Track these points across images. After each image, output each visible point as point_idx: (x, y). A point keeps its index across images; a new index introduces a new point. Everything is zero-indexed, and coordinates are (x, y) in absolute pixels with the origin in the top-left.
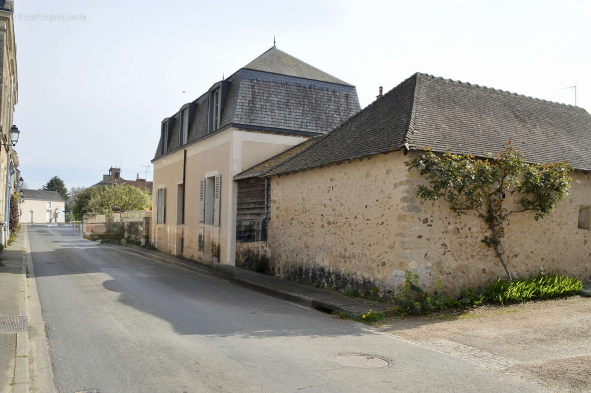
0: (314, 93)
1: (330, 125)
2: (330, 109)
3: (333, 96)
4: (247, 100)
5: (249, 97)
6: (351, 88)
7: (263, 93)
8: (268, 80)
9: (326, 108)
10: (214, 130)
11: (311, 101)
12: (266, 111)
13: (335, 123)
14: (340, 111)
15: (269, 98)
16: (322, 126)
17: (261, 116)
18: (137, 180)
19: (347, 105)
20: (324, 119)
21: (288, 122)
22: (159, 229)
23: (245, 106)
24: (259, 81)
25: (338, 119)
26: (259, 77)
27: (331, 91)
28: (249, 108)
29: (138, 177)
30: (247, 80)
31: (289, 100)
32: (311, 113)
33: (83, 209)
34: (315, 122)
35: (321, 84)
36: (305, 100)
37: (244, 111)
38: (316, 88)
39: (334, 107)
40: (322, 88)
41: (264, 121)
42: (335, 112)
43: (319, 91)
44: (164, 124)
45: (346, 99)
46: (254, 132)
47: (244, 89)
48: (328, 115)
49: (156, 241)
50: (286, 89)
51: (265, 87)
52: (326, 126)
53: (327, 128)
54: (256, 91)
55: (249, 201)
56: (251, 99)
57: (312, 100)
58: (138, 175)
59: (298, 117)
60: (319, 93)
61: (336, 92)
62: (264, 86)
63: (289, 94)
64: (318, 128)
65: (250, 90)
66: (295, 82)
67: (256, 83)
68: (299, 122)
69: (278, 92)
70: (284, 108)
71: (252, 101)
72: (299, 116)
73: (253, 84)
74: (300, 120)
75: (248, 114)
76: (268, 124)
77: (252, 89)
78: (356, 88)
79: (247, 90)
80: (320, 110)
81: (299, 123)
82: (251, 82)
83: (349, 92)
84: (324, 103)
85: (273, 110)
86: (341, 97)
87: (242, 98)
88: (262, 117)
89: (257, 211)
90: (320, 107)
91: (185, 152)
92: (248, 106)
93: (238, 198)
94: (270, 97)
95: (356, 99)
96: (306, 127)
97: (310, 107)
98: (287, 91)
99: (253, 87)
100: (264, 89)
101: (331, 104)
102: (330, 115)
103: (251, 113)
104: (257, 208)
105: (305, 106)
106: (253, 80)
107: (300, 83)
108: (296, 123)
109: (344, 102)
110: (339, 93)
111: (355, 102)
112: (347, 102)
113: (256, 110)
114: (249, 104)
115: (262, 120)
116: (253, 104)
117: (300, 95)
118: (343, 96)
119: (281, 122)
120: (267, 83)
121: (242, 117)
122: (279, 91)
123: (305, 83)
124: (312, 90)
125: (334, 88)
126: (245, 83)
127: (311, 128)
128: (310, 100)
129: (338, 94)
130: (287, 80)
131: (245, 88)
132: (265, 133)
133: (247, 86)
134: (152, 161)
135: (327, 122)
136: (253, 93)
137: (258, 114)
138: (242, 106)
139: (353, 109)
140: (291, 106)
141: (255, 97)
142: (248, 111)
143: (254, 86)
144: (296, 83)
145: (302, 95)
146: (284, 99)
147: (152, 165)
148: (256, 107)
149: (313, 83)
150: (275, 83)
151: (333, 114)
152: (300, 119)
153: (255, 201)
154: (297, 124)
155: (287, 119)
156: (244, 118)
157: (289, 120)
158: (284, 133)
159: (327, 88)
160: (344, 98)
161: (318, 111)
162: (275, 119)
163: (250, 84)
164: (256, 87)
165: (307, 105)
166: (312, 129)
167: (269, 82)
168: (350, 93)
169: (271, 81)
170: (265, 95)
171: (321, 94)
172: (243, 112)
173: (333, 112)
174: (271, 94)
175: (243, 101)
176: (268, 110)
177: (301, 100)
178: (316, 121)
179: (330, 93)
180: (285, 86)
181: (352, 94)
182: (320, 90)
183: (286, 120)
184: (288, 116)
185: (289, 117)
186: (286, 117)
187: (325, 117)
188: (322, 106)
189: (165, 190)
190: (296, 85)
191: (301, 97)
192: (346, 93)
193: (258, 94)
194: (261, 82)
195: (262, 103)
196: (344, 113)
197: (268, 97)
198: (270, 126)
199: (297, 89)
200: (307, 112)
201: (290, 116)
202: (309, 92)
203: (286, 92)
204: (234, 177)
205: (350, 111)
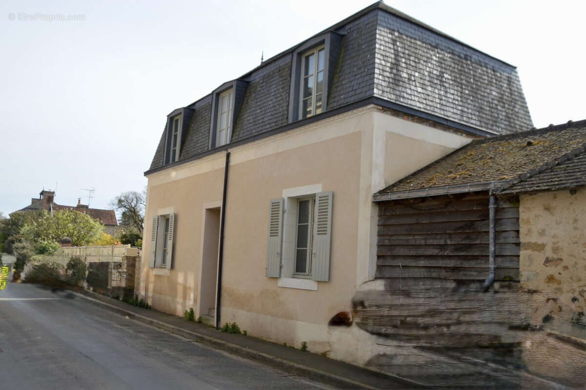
0: (471, 67)
1: (496, 122)
2: (492, 97)
3: (493, 77)
4: (388, 62)
5: (391, 58)
6: (512, 69)
7: (408, 55)
8: (414, 36)
9: (488, 94)
10: (300, 118)
11: (469, 80)
12: (416, 86)
13: (502, 119)
14: (505, 102)
15: (418, 65)
16: (486, 121)
17: (409, 91)
18: (78, 205)
19: (511, 94)
20: (487, 110)
21: (444, 108)
22: (158, 277)
23: (386, 71)
24: (401, 34)
25: (504, 114)
26: (401, 28)
27: (490, 69)
28: (392, 76)
29: (79, 203)
30: (386, 30)
31: (443, 73)
32: (471, 98)
33: (10, 238)
34: (477, 113)
35: (478, 56)
36: (462, 77)
37: (387, 79)
38: (473, 60)
39: (496, 94)
40: (479, 61)
41: (415, 100)
42: (498, 101)
43: (477, 66)
44: (172, 119)
45: (509, 85)
46: (403, 118)
47: (383, 43)
48: (491, 105)
49: (150, 294)
50: (438, 55)
51: (411, 46)
52: (491, 123)
53: (492, 125)
54: (399, 49)
55: (423, 242)
56: (393, 61)
57: (470, 78)
58: (79, 200)
59: (457, 102)
60: (478, 69)
61: (497, 72)
62: (409, 43)
63: (441, 63)
64: (483, 124)
65: (391, 46)
66: (447, 45)
67: (397, 37)
68: (459, 110)
69: (427, 57)
70: (436, 84)
71: (396, 65)
72: (458, 100)
73: (394, 37)
74: (460, 108)
75: (391, 85)
76: (420, 108)
77: (394, 45)
78: (517, 70)
79: (387, 45)
80: (481, 95)
81: (459, 112)
82: (392, 34)
83: (511, 74)
84: (485, 86)
85: (425, 85)
86: (503, 80)
87: (382, 58)
88: (411, 95)
89: (451, 263)
90: (481, 91)
91: (228, 156)
92: (391, 73)
93: (379, 235)
94: (419, 63)
95: (519, 87)
96: (468, 120)
97: (469, 88)
98: (439, 57)
99: (394, 42)
100: (409, 48)
101: (493, 88)
102: (494, 105)
103: (397, 85)
104: (449, 257)
105: (464, 87)
106: (394, 30)
107: (453, 48)
108: (455, 111)
109: (506, 88)
110: (500, 74)
111: (519, 91)
112: (511, 90)
113: (402, 81)
114: (391, 68)
115: (411, 100)
116: (398, 70)
117: (454, 68)
118: (504, 79)
119: (436, 107)
120: (413, 41)
121: (386, 89)
122: (429, 56)
123: (459, 51)
124: (469, 62)
125: (494, 65)
126: (383, 33)
127: (474, 123)
128: (468, 77)
129: (498, 75)
130: (438, 42)
131: (385, 41)
132: (417, 122)
133: (386, 39)
134: (146, 174)
135: (491, 116)
136: (396, 53)
137: (406, 88)
138: (383, 70)
139: (518, 100)
140: (446, 82)
141: (399, 59)
142: (391, 80)
143: (396, 41)
144: (449, 48)
145: (458, 69)
146: (437, 70)
147: (146, 179)
148: (401, 76)
149: (469, 53)
150: (423, 42)
151: (496, 105)
152: (460, 106)
153: (442, 242)
154: (456, 114)
155: (444, 103)
156: (387, 92)
157: (446, 106)
158: (443, 124)
159: (486, 64)
160: (506, 82)
161: (479, 97)
162: (429, 100)
163: (390, 36)
164: (398, 43)
165: (465, 85)
166: (476, 125)
167: (415, 39)
168: (512, 76)
169: (417, 38)
170: (412, 58)
171: (479, 71)
172: (384, 81)
173: (496, 102)
174: (419, 59)
175: (383, 63)
176: (417, 84)
177: (458, 76)
178: (479, 112)
179: (489, 71)
180: (436, 50)
181: (514, 77)
182: (477, 64)
183: (442, 105)
184: (444, 98)
185: (445, 100)
186: (441, 99)
187: (488, 108)
188: (483, 89)
189: (176, 217)
190: (449, 51)
191: (456, 70)
192: (507, 75)
193: (402, 55)
194: (405, 37)
195: (410, 72)
196: (509, 105)
197: (415, 62)
198: (422, 110)
199: (450, 57)
200: (466, 96)
201: (446, 98)
202: (465, 66)
203: (437, 59)
204: (375, 196)
205: (515, 103)
